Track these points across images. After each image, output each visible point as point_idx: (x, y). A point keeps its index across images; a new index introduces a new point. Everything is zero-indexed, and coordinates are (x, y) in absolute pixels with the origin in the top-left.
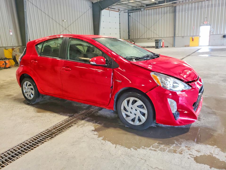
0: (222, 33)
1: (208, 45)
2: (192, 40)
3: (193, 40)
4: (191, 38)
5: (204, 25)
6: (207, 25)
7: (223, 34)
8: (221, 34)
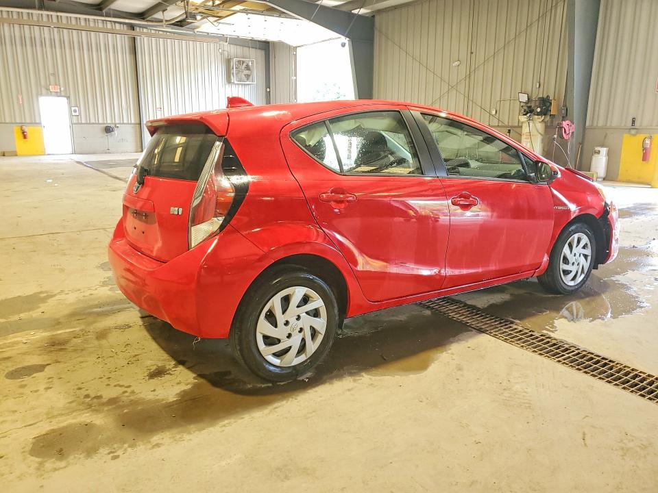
0: (100, 122)
1: (70, 150)
2: (21, 135)
3: (25, 137)
4: (17, 129)
5: (51, 95)
6: (58, 94)
7: (104, 124)
8: (99, 124)
